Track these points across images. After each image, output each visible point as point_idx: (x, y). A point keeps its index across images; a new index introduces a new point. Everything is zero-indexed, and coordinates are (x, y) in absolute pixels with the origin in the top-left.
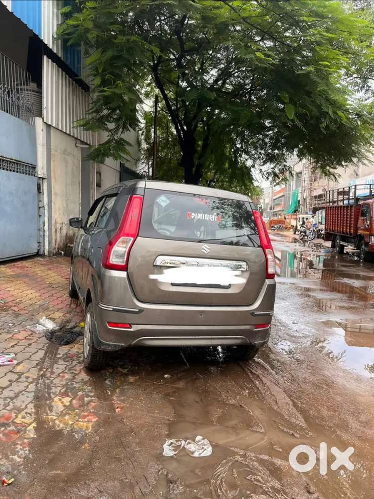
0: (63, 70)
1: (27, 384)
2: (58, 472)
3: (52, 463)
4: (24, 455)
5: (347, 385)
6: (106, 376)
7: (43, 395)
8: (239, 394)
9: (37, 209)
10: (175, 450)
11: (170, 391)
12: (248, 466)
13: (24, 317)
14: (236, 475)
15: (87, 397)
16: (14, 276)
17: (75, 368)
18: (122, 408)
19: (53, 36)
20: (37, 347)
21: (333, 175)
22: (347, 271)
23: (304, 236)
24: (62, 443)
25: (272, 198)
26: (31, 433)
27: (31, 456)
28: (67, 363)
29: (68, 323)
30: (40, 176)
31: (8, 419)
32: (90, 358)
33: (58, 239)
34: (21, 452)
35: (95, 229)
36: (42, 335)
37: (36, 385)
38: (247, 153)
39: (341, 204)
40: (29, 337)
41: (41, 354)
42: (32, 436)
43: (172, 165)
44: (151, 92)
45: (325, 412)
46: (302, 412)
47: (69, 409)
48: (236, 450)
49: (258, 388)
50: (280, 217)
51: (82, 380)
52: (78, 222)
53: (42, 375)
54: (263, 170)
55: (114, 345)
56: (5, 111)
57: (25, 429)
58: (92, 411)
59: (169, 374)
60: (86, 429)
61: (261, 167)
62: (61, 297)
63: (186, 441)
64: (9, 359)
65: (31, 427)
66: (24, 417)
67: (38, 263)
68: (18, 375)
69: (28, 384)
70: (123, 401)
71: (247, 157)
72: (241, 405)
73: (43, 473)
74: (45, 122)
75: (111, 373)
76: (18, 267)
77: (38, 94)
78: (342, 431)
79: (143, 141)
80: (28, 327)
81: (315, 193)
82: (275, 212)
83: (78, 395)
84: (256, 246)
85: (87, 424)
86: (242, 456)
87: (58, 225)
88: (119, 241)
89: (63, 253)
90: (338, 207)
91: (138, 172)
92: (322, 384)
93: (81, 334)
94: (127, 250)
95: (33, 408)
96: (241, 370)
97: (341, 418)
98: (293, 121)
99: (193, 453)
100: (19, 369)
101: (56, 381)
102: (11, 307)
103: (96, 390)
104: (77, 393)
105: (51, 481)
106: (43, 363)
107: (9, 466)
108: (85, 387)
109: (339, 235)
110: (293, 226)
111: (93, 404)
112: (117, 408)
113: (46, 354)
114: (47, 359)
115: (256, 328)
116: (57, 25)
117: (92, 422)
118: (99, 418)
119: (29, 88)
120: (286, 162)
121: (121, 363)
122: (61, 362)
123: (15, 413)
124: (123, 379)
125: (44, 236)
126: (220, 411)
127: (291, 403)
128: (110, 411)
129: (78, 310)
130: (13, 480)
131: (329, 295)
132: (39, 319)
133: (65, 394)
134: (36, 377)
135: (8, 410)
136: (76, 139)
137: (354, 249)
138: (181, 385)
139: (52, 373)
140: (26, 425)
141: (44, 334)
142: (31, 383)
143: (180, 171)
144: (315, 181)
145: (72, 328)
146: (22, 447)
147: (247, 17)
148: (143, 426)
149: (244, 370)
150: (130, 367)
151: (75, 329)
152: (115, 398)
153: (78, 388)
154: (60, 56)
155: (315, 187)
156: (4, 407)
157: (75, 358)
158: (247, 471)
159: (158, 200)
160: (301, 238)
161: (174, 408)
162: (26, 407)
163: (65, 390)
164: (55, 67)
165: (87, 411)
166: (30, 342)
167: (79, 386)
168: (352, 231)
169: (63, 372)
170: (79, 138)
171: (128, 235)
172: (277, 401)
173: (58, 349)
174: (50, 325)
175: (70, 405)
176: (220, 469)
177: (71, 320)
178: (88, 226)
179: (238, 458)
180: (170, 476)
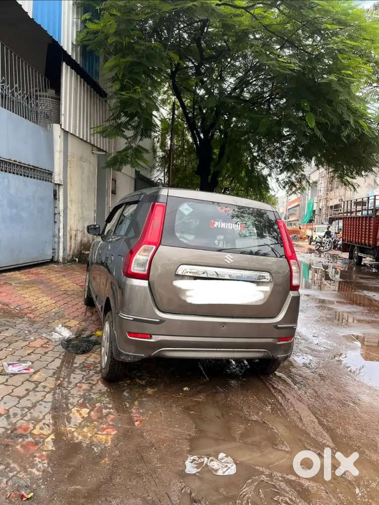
0: (81, 77)
1: (44, 394)
2: (78, 487)
3: (72, 477)
4: (42, 468)
5: (374, 403)
6: (124, 387)
7: (61, 406)
8: (261, 409)
9: (53, 215)
10: (197, 468)
11: (189, 404)
12: (274, 487)
13: (40, 324)
14: (262, 496)
15: (106, 409)
16: (30, 282)
17: (92, 378)
18: (141, 421)
19: (72, 43)
20: (53, 356)
21: (352, 185)
22: (366, 283)
23: (320, 247)
24: (82, 457)
25: (286, 208)
26: (49, 445)
27: (49, 469)
28: (84, 373)
29: (84, 331)
30: (56, 182)
31: (26, 430)
32: (108, 369)
33: (73, 246)
34: (40, 465)
35: (113, 237)
36: (58, 343)
37: (53, 395)
38: (264, 162)
39: (359, 214)
40: (45, 345)
41: (58, 362)
42: (51, 449)
43: (187, 172)
44: (167, 99)
45: (352, 431)
46: (329, 430)
47: (87, 420)
48: (261, 469)
49: (281, 404)
50: (294, 227)
51: (100, 390)
52: (95, 229)
53: (59, 385)
54: (280, 179)
55: (133, 356)
56: (23, 117)
57: (44, 441)
58: (111, 423)
59: (188, 387)
60: (105, 442)
61: (278, 176)
62: (76, 304)
63: (208, 458)
64: (26, 368)
65: (49, 439)
66: (41, 429)
67: (52, 270)
68: (35, 384)
69: (46, 393)
70: (142, 414)
71: (263, 165)
72: (264, 422)
73: (63, 487)
74: (63, 129)
75: (129, 385)
76: (32, 274)
77: (57, 101)
78: (370, 451)
79: (158, 149)
80: (44, 335)
81: (332, 203)
82: (290, 221)
83: (96, 407)
84: (279, 256)
85: (106, 437)
86: (267, 476)
87: (73, 231)
88: (141, 249)
89: (77, 260)
90: (357, 217)
91: (153, 180)
92: (347, 401)
93: (98, 343)
94: (149, 259)
95: (51, 419)
96: (262, 384)
97: (369, 438)
98: (312, 130)
99: (216, 471)
100: (36, 377)
101: (74, 391)
102: (26, 314)
103: (114, 401)
104: (95, 404)
105: (71, 497)
106: (60, 372)
107: (28, 479)
108: (103, 398)
109: (357, 246)
110: (309, 237)
111: (112, 417)
112: (136, 421)
113: (62, 363)
114: (63, 369)
115: (279, 342)
116: (77, 32)
117: (111, 435)
118: (118, 431)
119: (47, 94)
120: (303, 171)
121: (138, 374)
122: (78, 371)
123: (32, 423)
124: (141, 390)
125: (59, 242)
126: (242, 427)
127: (316, 421)
128: (129, 424)
129: (94, 318)
130: (32, 494)
131: (349, 308)
132: (54, 326)
133: (83, 405)
134: (53, 387)
135: (26, 421)
136: (93, 145)
137: (372, 261)
138: (201, 398)
139: (69, 383)
140: (44, 437)
141: (60, 342)
142: (48, 393)
143: (195, 179)
144: (331, 190)
145: (88, 337)
146: (40, 460)
147: (268, 25)
148: (164, 441)
149: (265, 384)
150: (148, 378)
151: (92, 338)
152: (134, 411)
153: (96, 399)
154: (79, 63)
155: (331, 197)
156: (21, 418)
157: (92, 368)
158: (274, 491)
159: (181, 209)
160: (317, 248)
161: (195, 422)
162: (44, 418)
163: (83, 401)
164: (73, 74)
165: (106, 424)
166: (46, 350)
167: (97, 397)
168: (371, 242)
169: (80, 382)
170: (96, 145)
171: (150, 243)
172: (302, 418)
173: (75, 358)
174: (66, 334)
175: (88, 417)
176: (245, 489)
177: (87, 328)
178: (105, 233)
179: (263, 477)
180: (193, 495)
